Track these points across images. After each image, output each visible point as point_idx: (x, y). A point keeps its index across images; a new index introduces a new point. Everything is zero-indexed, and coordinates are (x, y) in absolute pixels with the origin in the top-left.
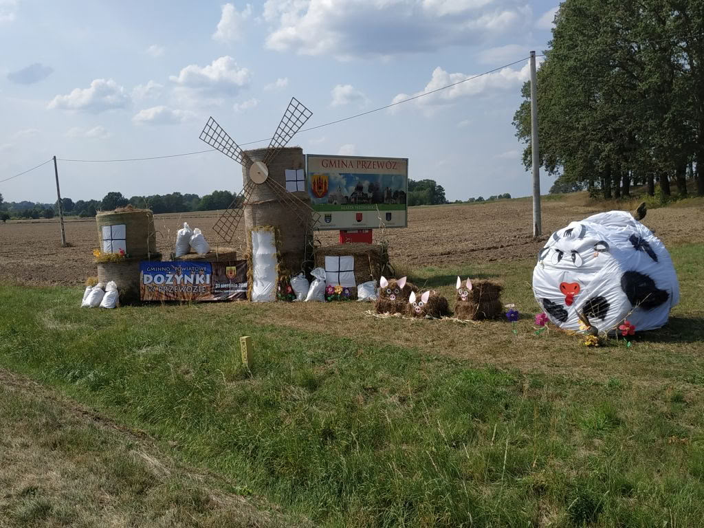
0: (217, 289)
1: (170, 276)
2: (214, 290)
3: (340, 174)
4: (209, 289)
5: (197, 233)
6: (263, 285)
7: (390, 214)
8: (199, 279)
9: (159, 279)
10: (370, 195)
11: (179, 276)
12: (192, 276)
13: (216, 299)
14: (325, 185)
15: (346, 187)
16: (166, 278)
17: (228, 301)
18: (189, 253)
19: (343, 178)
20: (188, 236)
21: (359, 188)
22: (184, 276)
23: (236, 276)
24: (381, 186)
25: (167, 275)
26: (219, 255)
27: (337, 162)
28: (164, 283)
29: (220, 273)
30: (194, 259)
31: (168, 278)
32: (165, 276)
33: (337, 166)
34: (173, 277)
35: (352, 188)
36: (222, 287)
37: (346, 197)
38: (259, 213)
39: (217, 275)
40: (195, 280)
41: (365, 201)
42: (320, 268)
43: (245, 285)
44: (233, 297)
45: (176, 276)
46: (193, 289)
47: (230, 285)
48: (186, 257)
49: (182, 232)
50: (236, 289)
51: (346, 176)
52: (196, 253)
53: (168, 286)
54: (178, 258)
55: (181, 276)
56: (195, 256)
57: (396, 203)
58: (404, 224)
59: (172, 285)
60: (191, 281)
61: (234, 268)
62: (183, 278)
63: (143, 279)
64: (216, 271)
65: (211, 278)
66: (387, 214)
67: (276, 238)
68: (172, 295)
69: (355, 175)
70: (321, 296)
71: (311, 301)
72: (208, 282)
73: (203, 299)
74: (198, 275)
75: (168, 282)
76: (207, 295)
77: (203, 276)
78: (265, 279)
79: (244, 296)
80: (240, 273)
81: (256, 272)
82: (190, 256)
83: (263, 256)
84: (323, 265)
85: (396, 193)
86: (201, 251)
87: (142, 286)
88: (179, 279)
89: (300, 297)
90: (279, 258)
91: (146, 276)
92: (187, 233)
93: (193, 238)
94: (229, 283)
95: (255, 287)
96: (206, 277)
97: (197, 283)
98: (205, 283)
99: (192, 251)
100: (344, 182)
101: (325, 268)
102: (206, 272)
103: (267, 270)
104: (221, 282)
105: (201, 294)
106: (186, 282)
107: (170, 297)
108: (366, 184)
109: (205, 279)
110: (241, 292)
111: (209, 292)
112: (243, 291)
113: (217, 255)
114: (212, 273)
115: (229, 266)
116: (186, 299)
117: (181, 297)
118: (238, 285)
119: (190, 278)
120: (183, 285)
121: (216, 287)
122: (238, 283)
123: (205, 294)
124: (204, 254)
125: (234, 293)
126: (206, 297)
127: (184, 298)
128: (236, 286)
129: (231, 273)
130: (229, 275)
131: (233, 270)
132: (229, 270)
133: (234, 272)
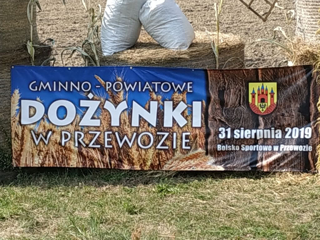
0: (223, 142)
1: (93, 106)
2: (215, 142)
4: (201, 141)
8: (174, 115)
9: (62, 112)
11: (116, 104)
13: (221, 168)
16: (81, 111)
17: (257, 173)
18: (135, 45)
22: (130, 105)
23: (277, 107)
25: (83, 103)
26: (222, 51)
28: (76, 124)
29: (231, 98)
30: (159, 62)
31: (86, 108)
32: (77, 105)
34: (101, 108)
36: (237, 136)
39: (222, 103)
40: (160, 115)
43: (306, 131)
44: (270, 164)
45: (109, 105)
47: (260, 133)
48: (136, 56)
50: (279, 142)
52: (159, 46)
53: (87, 130)
54: (115, 59)
55: (123, 105)
56: (161, 54)
59: (97, 128)
61: (272, 86)
62: (129, 110)
63: (19, 110)
64: (221, 93)
68: (96, 155)
72: (197, 121)
73: (185, 166)
75: (87, 121)
76: (196, 156)
77: (182, 106)
82: (147, 53)
87: (16, 128)
88: (116, 111)
91: (26, 104)
94: (257, 127)
96: (191, 108)
97: (168, 123)
98: (189, 126)
102: (192, 97)
104: (234, 123)
105: (178, 154)
106: (135, 122)
107: (92, 159)
109: (188, 115)
110: (292, 152)
111: (200, 150)
112: (300, 148)
113: (216, 51)
114: (208, 100)
115: (257, 81)
116: (137, 167)
117: (121, 161)
118: (284, 133)
119: (149, 110)
120: (127, 128)
121: (222, 136)
122: (282, 128)
123: (191, 153)
124: (185, 49)
125: (273, 152)
126: (193, 162)
127: (131, 162)
128: (279, 135)
129: (263, 100)
130: (256, 104)
131: (269, 91)
132: (256, 92)
133: (272, 97)
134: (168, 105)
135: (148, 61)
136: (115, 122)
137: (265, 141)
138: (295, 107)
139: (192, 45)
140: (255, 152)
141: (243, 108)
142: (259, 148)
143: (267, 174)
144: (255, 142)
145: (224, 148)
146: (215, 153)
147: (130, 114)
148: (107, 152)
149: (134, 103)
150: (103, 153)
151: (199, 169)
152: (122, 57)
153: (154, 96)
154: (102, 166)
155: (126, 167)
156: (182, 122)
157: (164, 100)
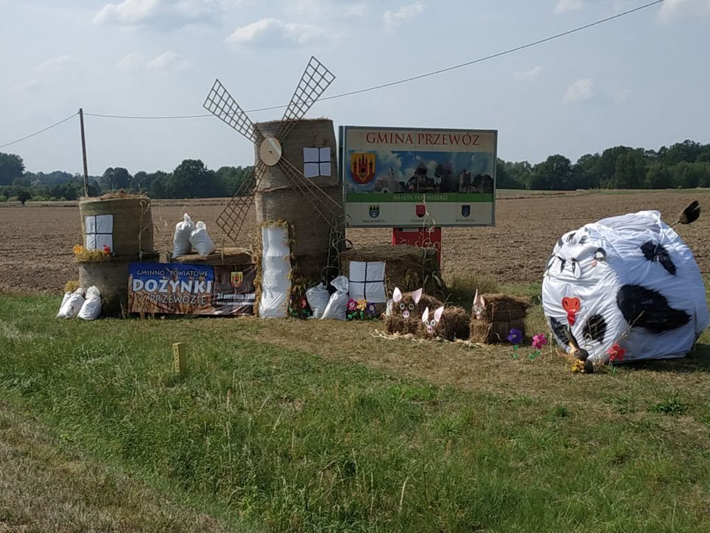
0: (219, 300)
1: (164, 282)
2: (216, 301)
3: (393, 152)
5: (201, 226)
6: (272, 297)
7: (469, 206)
8: (199, 287)
9: (151, 286)
10: (438, 181)
11: (175, 282)
12: (191, 282)
13: (217, 313)
14: (371, 167)
15: (402, 169)
16: (160, 285)
17: (231, 316)
18: (189, 253)
19: (398, 157)
20: (187, 231)
21: (422, 171)
22: (180, 283)
23: (242, 284)
24: (454, 169)
25: (161, 281)
26: (225, 256)
27: (389, 137)
28: (157, 291)
30: (192, 261)
31: (162, 284)
32: (158, 282)
33: (389, 141)
34: (168, 283)
35: (411, 171)
36: (225, 298)
37: (402, 183)
38: (271, 203)
40: (193, 287)
41: (430, 188)
42: (343, 277)
43: (253, 296)
44: (237, 312)
45: (171, 282)
46: (190, 300)
47: (234, 296)
48: (183, 258)
49: (180, 226)
50: (242, 301)
51: (402, 154)
52: (197, 253)
53: (161, 294)
54: (175, 260)
55: (178, 282)
56: (194, 257)
57: (478, 192)
58: (489, 222)
59: (166, 294)
60: (189, 289)
61: (241, 273)
62: (180, 285)
63: (132, 285)
64: (219, 277)
65: (213, 286)
66: (463, 207)
67: (290, 236)
68: (165, 307)
69: (416, 153)
70: (340, 313)
71: (327, 318)
72: (209, 291)
73: (202, 312)
74: (197, 282)
75: (162, 290)
76: (207, 308)
77: (203, 283)
78: (275, 289)
79: (250, 310)
80: (246, 280)
81: (265, 280)
82: (189, 257)
83: (273, 258)
84: (347, 274)
85: (478, 178)
86: (202, 251)
87: (130, 293)
88: (174, 285)
89: (316, 314)
90: (293, 262)
91: (136, 281)
92: (186, 227)
93: (193, 233)
94: (233, 293)
95: (263, 299)
96: (206, 284)
97: (196, 291)
98: (205, 293)
99: (193, 251)
100: (399, 163)
101: (349, 278)
102: (208, 278)
103: (277, 277)
104: (225, 291)
105: (199, 306)
106: (182, 291)
107: (163, 309)
108: (431, 166)
109: (205, 288)
110: (246, 306)
111: (209, 304)
112: (249, 304)
114: (214, 280)
115: (234, 271)
117: (175, 310)
118: (245, 296)
119: (188, 285)
120: (178, 293)
121: (218, 298)
122: (244, 294)
123: (205, 306)
125: (239, 306)
126: (206, 310)
127: (180, 311)
128: (242, 298)
129: (237, 280)
130: (234, 282)
131: (240, 276)
132: (234, 276)
133: (241, 279)
135: (188, 261)
137: (236, 300)
138: (249, 284)
139: (211, 254)
141: (228, 284)
144: (232, 300)
145: (219, 303)
146: (215, 306)
148: (170, 305)
149: (182, 282)
151: (208, 313)
153: (191, 278)
154: (167, 312)
155: (178, 313)
156: (202, 291)
157: (195, 280)
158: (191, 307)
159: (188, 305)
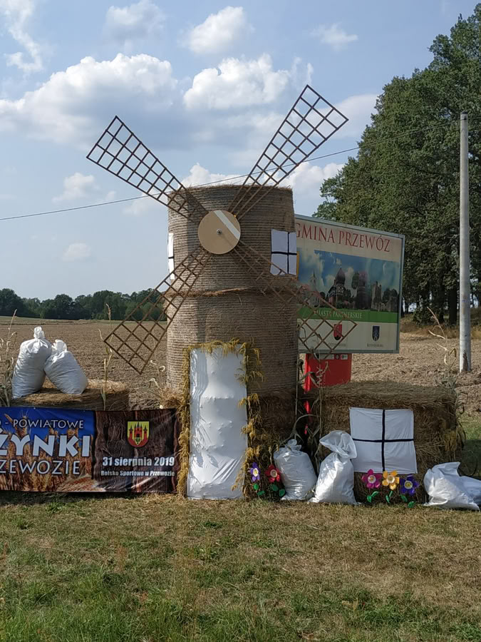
0: (106, 469)
2: (99, 469)
4: (88, 468)
5: (60, 351)
6: (215, 464)
7: (378, 328)
8: (66, 446)
10: (354, 293)
11: (21, 437)
12: (52, 439)
13: (103, 490)
17: (130, 494)
18: (40, 390)
19: (320, 259)
20: (44, 355)
21: (340, 280)
22: (32, 438)
23: (149, 441)
24: (368, 279)
26: (108, 396)
27: (313, 230)
29: (113, 434)
30: (57, 404)
33: (313, 237)
34: (9, 438)
35: (331, 279)
36: (117, 464)
37: (322, 294)
39: (107, 437)
40: (57, 447)
42: (339, 433)
43: (171, 461)
44: (142, 486)
45: (15, 439)
46: (52, 468)
47: (135, 461)
48: (39, 399)
49: (31, 347)
50: (149, 469)
51: (324, 255)
52: (59, 391)
54: (22, 401)
55: (27, 438)
56: (59, 398)
57: (386, 311)
58: (393, 348)
60: (49, 449)
61: (145, 424)
62: (32, 443)
64: (106, 430)
65: (92, 444)
66: (374, 327)
67: (249, 367)
69: (337, 255)
70: (348, 493)
71: (325, 503)
72: (86, 451)
73: (75, 488)
76: (83, 480)
77: (75, 439)
78: (220, 451)
79: (169, 485)
80: (158, 434)
81: (197, 435)
82: (48, 397)
83: (217, 403)
84: (345, 425)
85: (387, 292)
86: (71, 389)
88: (20, 444)
89: (298, 491)
90: (252, 408)
92: (42, 349)
93: (55, 359)
94: (133, 456)
95: (195, 467)
96: (81, 442)
97: (62, 453)
98: (80, 455)
99: (47, 384)
100: (320, 266)
101: (349, 432)
102: (83, 433)
103: (224, 433)
104: (116, 454)
105: (69, 478)
106: (36, 453)
108: (349, 273)
109: (78, 446)
110: (159, 477)
111: (87, 475)
112: (165, 474)
113: (104, 396)
114: (96, 434)
115: (134, 420)
116: (36, 490)
117: (22, 484)
118: (154, 461)
119: (47, 443)
120: (28, 457)
121: (105, 464)
122: (152, 457)
123: (80, 478)
124: (79, 394)
125: (145, 477)
126: (81, 485)
127: (31, 485)
128: (150, 463)
129: (138, 435)
130: (133, 438)
131: (143, 428)
132: (133, 428)
133: (145, 433)
134: (63, 439)
135: (49, 403)
136: (19, 452)
137: (139, 468)
138: (162, 441)
139: (85, 391)
140: (131, 477)
141: (123, 441)
142: (134, 473)
143: (139, 495)
144: (131, 468)
145: (107, 473)
146: (99, 477)
147: (32, 446)
148: (11, 477)
149: (36, 436)
150: (8, 478)
151: (86, 491)
152: (28, 399)
153: (52, 431)
154: (6, 489)
155: (27, 489)
156: (74, 452)
157: (60, 435)
158: (53, 479)
159: (47, 477)
